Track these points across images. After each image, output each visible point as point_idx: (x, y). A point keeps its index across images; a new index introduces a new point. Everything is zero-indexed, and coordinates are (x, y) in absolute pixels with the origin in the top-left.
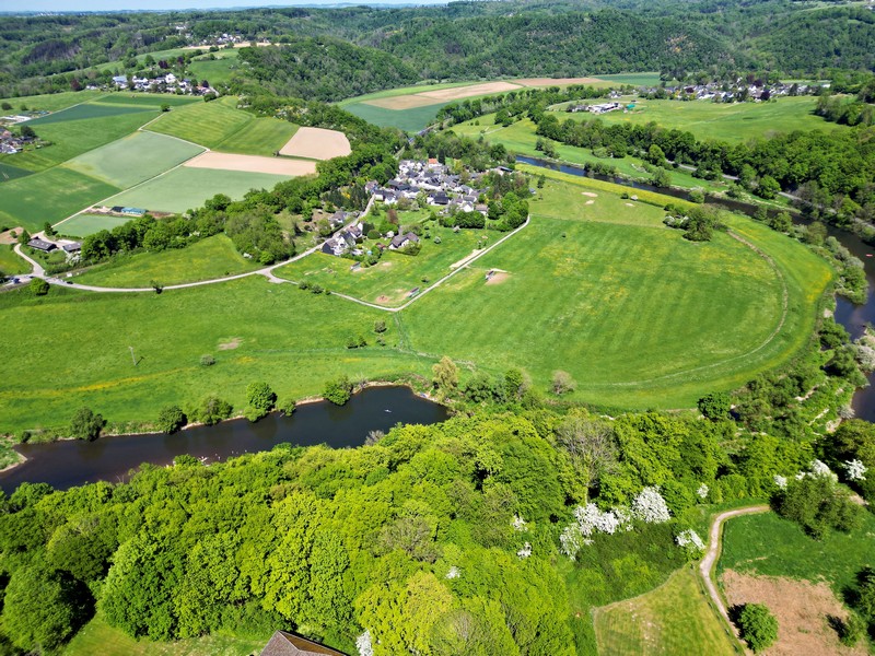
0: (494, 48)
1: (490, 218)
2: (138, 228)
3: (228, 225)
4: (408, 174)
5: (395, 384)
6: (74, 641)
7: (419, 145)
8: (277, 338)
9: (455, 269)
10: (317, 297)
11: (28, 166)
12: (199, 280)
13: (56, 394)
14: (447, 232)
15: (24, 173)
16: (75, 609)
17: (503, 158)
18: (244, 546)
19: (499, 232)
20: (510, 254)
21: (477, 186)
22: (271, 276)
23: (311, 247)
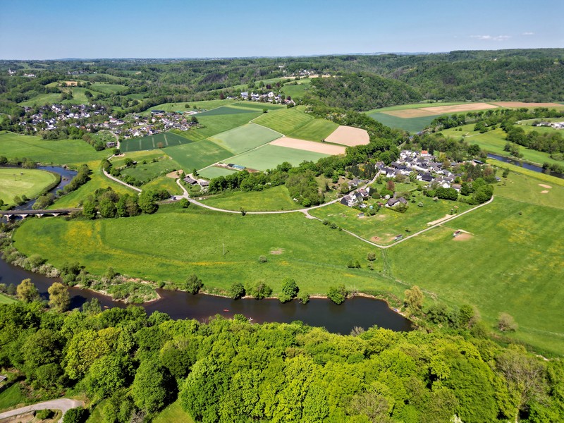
0: (480, 81)
1: (462, 194)
2: (239, 177)
3: (288, 181)
4: (406, 159)
5: (376, 297)
6: (163, 411)
7: (416, 141)
8: (304, 253)
9: (431, 226)
10: (333, 231)
11: (191, 138)
12: (266, 211)
13: (182, 264)
14: (429, 200)
15: (188, 141)
16: (167, 393)
17: (477, 154)
18: (265, 382)
19: (468, 205)
20: (474, 221)
21: (454, 171)
22: (307, 214)
23: (335, 199)
